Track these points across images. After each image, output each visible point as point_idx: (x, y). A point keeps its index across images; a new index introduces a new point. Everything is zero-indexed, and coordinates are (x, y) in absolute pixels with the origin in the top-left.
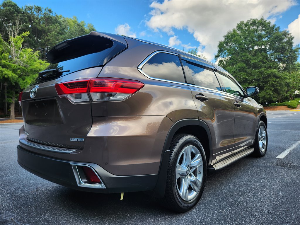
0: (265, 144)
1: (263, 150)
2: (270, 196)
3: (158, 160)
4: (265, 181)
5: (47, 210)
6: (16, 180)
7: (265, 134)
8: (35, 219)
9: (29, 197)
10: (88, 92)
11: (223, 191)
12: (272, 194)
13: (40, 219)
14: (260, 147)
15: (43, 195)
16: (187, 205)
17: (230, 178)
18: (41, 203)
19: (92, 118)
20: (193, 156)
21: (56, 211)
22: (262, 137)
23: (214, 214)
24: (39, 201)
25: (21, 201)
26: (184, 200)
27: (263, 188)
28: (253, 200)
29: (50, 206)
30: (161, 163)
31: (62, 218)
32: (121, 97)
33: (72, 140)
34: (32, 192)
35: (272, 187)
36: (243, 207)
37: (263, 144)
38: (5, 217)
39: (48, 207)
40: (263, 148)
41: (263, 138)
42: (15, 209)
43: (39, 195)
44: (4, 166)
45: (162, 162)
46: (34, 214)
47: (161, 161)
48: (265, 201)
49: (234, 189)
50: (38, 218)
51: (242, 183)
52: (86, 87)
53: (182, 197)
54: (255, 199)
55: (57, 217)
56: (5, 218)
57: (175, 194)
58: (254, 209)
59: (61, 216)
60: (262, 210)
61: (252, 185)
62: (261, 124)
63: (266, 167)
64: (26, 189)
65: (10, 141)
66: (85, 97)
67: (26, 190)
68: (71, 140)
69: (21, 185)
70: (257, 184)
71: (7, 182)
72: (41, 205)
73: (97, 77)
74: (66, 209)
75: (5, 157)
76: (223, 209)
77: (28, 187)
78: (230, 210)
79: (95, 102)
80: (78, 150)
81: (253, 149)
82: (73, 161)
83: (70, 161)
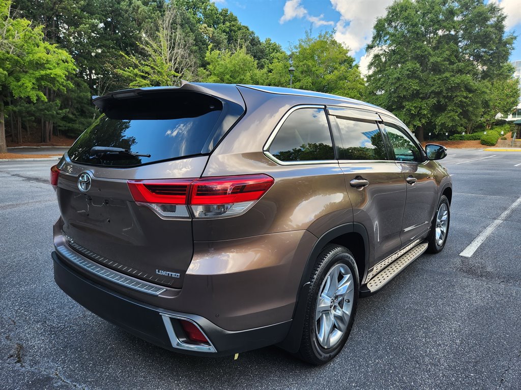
0: (445, 231)
1: (441, 242)
2: (451, 334)
3: (293, 300)
4: (443, 304)
5: (109, 357)
6: (44, 294)
7: (446, 216)
8: (93, 374)
9: (74, 330)
10: (189, 203)
11: (379, 323)
12: (453, 330)
13: (101, 375)
14: (437, 237)
15: (96, 326)
16: (328, 355)
17: (390, 296)
18: (96, 341)
19: (193, 243)
20: (341, 277)
21: (124, 358)
22: (441, 221)
23: (368, 367)
24: (93, 339)
25: (62, 337)
26: (324, 348)
27: (440, 319)
28: (425, 341)
29: (112, 348)
30: (297, 303)
31: (136, 372)
32: (240, 208)
33: (159, 272)
34: (76, 319)
35: (453, 315)
36: (411, 354)
37: (442, 232)
38: (45, 371)
39: (110, 350)
40: (441, 238)
41: (442, 223)
42: (57, 354)
43: (90, 325)
44: (14, 262)
46: (90, 364)
47: (297, 300)
48: (444, 344)
49: (396, 319)
50: (98, 372)
51: (407, 308)
52: (184, 194)
53: (322, 345)
54: (428, 340)
55: (128, 371)
56: (45, 373)
57: (314, 343)
58: (427, 359)
59: (134, 368)
60: (439, 361)
61: (423, 312)
62: (443, 201)
63: (444, 274)
64: (66, 314)
65: (10, 203)
66: (181, 211)
67: (66, 316)
68: (157, 272)
69: (54, 304)
70: (431, 310)
71: (29, 298)
72: (97, 346)
73: (201, 177)
74: (140, 355)
75: (11, 240)
76: (381, 357)
77: (67, 308)
78: (391, 359)
79: (198, 218)
80: (169, 290)
81: (426, 245)
82: (163, 309)
83: (158, 307)
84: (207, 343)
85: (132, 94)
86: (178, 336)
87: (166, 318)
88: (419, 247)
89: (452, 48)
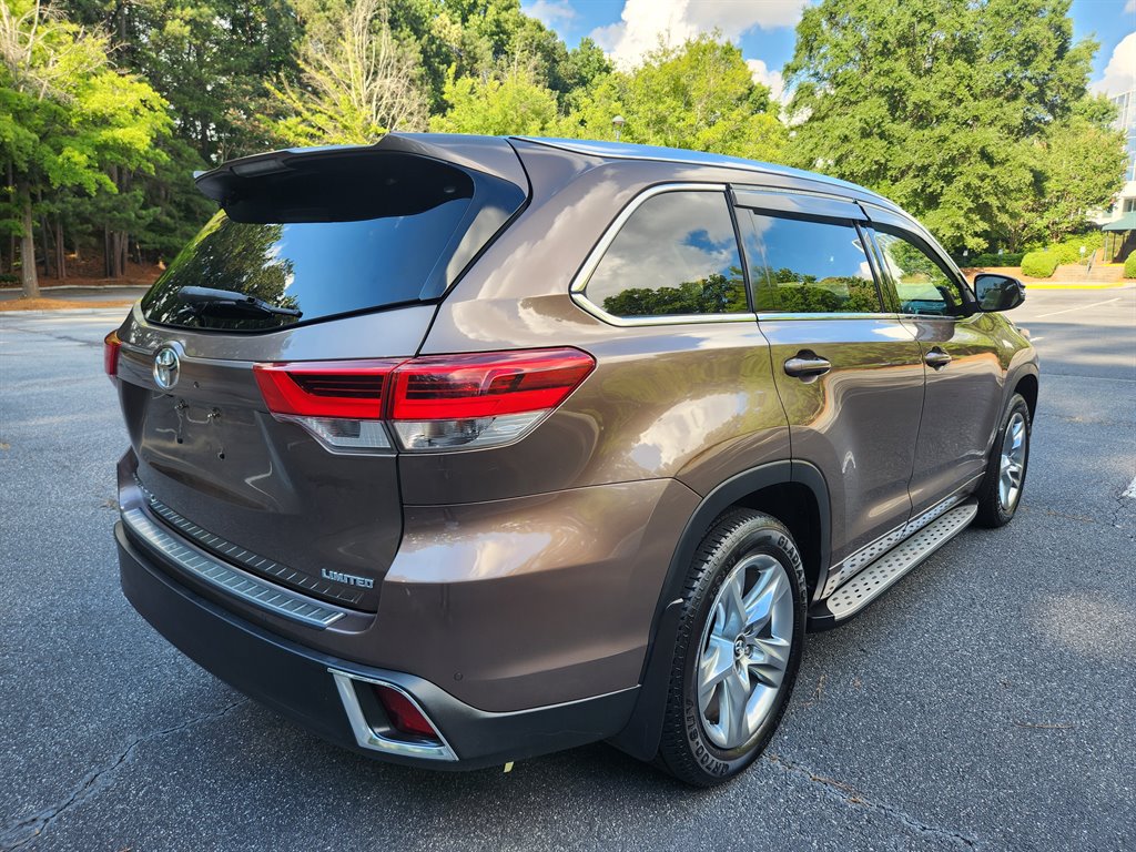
3: (641, 641)
10: (388, 416)
19: (402, 508)
30: (651, 649)
32: (510, 428)
33: (328, 574)
45: (654, 644)
47: (652, 641)
52: (376, 396)
62: (1017, 409)
66: (372, 435)
68: (325, 575)
73: (417, 355)
79: (411, 451)
80: (353, 615)
81: (972, 510)
82: (335, 660)
83: (327, 653)
84: (434, 739)
85: (272, 164)
86: (371, 723)
87: (344, 681)
88: (956, 515)
89: (958, 71)
